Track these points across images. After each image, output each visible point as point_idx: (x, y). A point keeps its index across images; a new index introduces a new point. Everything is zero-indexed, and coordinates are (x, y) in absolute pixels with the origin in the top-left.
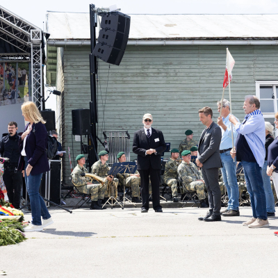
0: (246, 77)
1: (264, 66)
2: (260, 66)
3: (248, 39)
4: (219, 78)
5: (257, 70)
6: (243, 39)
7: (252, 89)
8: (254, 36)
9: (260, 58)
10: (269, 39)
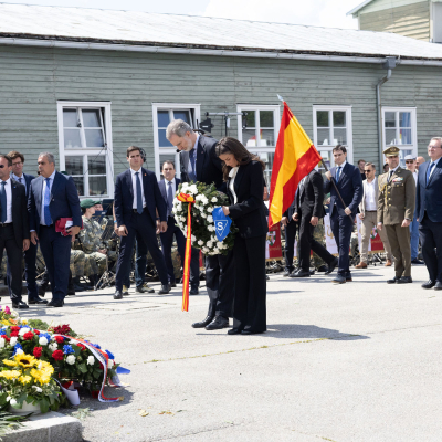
0: (44, 95)
1: (68, 79)
2: (63, 79)
3: (50, 38)
4: (6, 95)
5: (59, 84)
6: (42, 37)
7: (52, 113)
8: (58, 34)
9: (62, 68)
10: (78, 40)
